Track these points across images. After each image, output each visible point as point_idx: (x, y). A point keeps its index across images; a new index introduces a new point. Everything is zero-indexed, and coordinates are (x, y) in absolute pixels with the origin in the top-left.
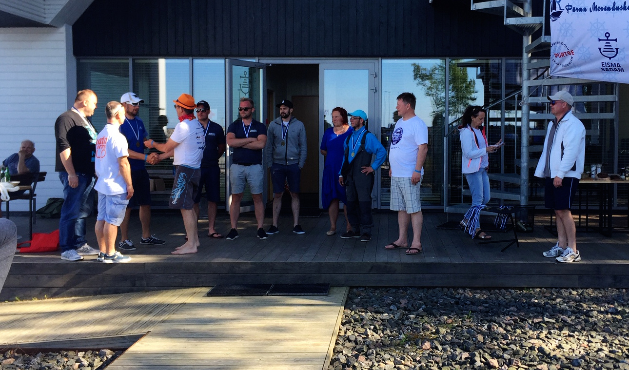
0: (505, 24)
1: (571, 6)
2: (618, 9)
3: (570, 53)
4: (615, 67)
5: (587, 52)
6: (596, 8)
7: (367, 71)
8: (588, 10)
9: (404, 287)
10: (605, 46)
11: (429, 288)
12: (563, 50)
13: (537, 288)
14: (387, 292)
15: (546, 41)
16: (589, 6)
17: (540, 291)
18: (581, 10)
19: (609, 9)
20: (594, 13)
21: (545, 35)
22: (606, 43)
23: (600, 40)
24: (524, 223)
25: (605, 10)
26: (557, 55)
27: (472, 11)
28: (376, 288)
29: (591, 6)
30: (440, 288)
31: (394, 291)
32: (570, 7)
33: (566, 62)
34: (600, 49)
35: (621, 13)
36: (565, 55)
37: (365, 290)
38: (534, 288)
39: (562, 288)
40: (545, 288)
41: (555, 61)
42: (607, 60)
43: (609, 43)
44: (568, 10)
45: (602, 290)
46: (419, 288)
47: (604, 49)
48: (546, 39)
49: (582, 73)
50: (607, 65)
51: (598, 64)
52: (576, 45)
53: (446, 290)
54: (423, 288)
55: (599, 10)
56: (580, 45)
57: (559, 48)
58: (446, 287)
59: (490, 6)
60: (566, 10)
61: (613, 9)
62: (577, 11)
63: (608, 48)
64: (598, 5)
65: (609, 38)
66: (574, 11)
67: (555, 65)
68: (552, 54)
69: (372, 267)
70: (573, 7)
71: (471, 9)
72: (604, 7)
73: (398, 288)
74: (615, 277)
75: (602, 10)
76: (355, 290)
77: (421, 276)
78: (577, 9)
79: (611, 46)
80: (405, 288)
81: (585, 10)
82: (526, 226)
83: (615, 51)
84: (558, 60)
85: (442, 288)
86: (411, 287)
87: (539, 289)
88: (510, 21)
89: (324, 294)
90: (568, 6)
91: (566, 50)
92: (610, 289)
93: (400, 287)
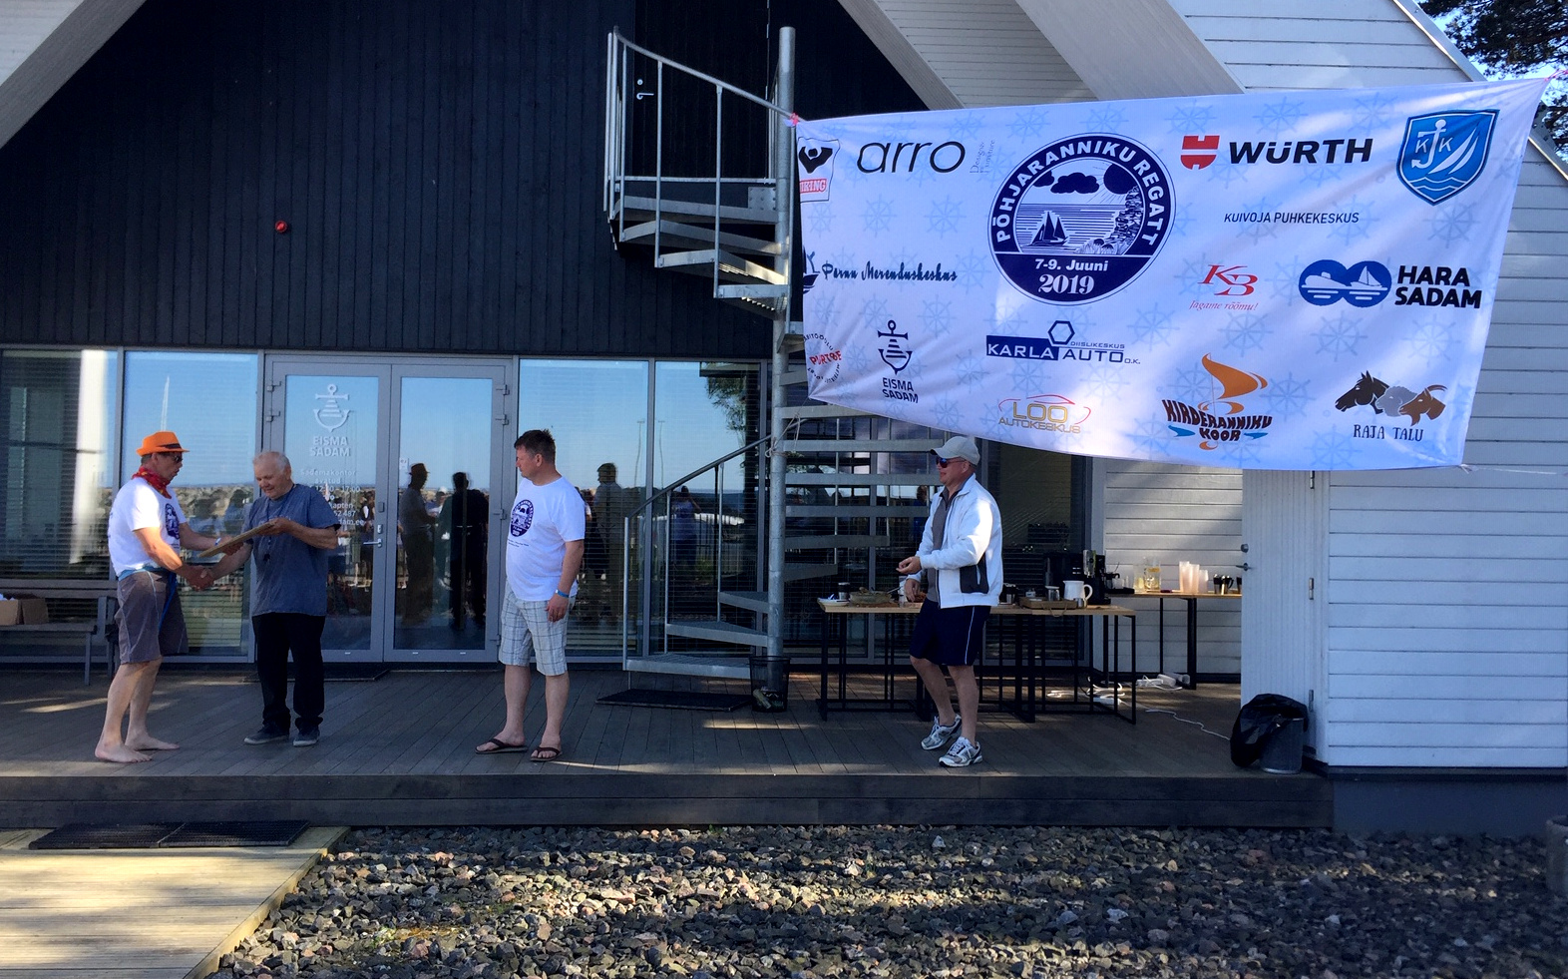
0: (715, 296)
1: (831, 266)
2: (907, 276)
3: (835, 356)
4: (903, 391)
5: (861, 357)
6: (871, 273)
7: (488, 383)
8: (859, 276)
9: (466, 826)
10: (890, 346)
11: (515, 828)
12: (824, 350)
13: (735, 825)
14: (428, 837)
15: (793, 332)
16: (861, 268)
17: (740, 833)
18: (847, 274)
19: (893, 275)
20: (870, 281)
21: (791, 320)
22: (891, 340)
23: (880, 334)
24: (768, 693)
25: (887, 278)
26: (814, 360)
27: (658, 269)
28: (405, 829)
29: (863, 268)
30: (539, 829)
31: (440, 834)
32: (829, 269)
33: (830, 374)
34: (881, 351)
35: (914, 284)
36: (826, 360)
37: (383, 832)
38: (731, 826)
39: (785, 826)
40: (753, 826)
41: (812, 372)
42: (889, 373)
43: (895, 341)
44: (826, 273)
45: (864, 828)
46: (495, 828)
47: (889, 351)
48: (793, 328)
49: (853, 396)
50: (892, 385)
51: (874, 380)
52: (843, 341)
53: (549, 830)
54: (503, 827)
55: (877, 277)
56: (849, 343)
57: (818, 346)
58: (553, 826)
59: (689, 260)
60: (822, 275)
61: (901, 278)
62: (842, 276)
63: (894, 352)
64: (877, 266)
65: (895, 333)
66: (836, 276)
67: (814, 379)
68: (807, 357)
69: (399, 786)
70: (834, 267)
71: (656, 266)
72: (884, 272)
73: (452, 828)
74: (890, 803)
75: (882, 277)
76: (359, 834)
77: (500, 803)
78: (841, 272)
79: (897, 347)
80: (466, 829)
81: (854, 275)
82: (771, 700)
83: (907, 356)
84: (817, 368)
85: (544, 827)
86: (479, 826)
87: (738, 829)
88: (726, 292)
89: (281, 843)
90: (827, 265)
91: (828, 352)
92: (879, 826)
93: (457, 826)
